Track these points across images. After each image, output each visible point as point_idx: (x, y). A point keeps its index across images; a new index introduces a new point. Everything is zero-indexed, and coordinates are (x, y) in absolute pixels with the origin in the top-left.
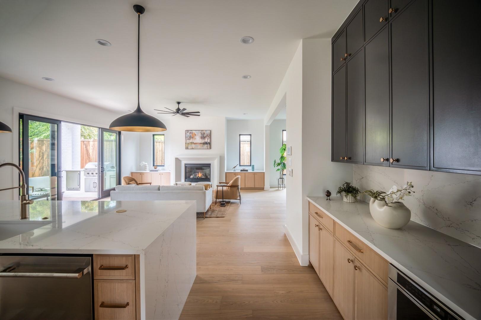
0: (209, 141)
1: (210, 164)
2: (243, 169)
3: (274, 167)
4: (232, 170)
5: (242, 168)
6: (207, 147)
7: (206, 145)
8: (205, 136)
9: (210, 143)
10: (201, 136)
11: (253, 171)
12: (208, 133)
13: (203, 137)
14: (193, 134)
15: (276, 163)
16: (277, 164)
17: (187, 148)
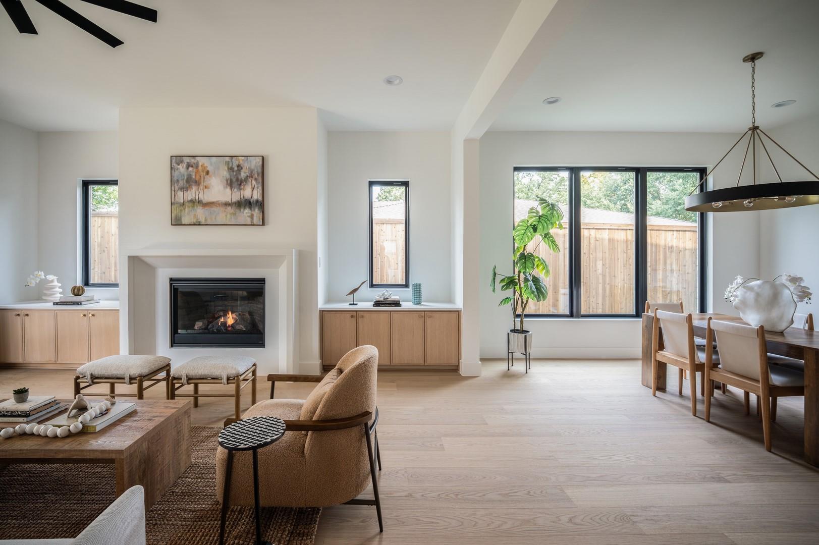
0: (257, 196)
1: (262, 281)
2: (382, 299)
3: (494, 291)
4: (344, 301)
5: (379, 294)
6: (252, 216)
7: (247, 211)
8: (243, 175)
9: (261, 205)
10: (228, 176)
11: (419, 303)
12: (253, 167)
13: (234, 180)
14: (200, 168)
15: (498, 279)
16: (502, 280)
17: (177, 222)
